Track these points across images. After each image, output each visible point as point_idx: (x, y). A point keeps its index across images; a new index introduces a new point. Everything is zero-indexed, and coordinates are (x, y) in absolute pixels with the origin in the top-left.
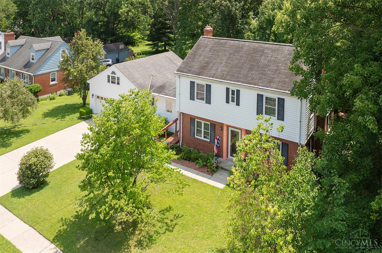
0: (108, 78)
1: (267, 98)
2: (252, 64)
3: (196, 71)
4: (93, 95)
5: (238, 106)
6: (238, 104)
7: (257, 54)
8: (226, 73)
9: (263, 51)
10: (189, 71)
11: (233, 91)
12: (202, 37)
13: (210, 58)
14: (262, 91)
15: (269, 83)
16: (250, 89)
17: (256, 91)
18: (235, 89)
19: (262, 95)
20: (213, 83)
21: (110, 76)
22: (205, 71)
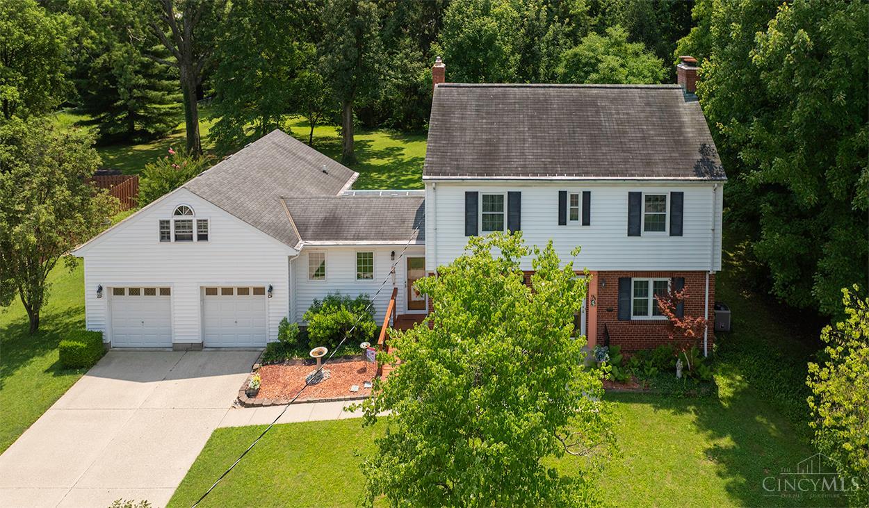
0: (162, 228)
1: (649, 198)
2: (590, 134)
3: (476, 166)
4: (100, 289)
5: (588, 227)
6: (586, 222)
7: (587, 111)
8: (550, 160)
9: (594, 104)
10: (458, 170)
11: (574, 197)
12: (439, 86)
13: (490, 133)
14: (642, 185)
15: (648, 166)
16: (614, 185)
17: (626, 188)
18: (579, 191)
19: (640, 193)
20: (525, 188)
21: (168, 222)
22: (497, 163)
